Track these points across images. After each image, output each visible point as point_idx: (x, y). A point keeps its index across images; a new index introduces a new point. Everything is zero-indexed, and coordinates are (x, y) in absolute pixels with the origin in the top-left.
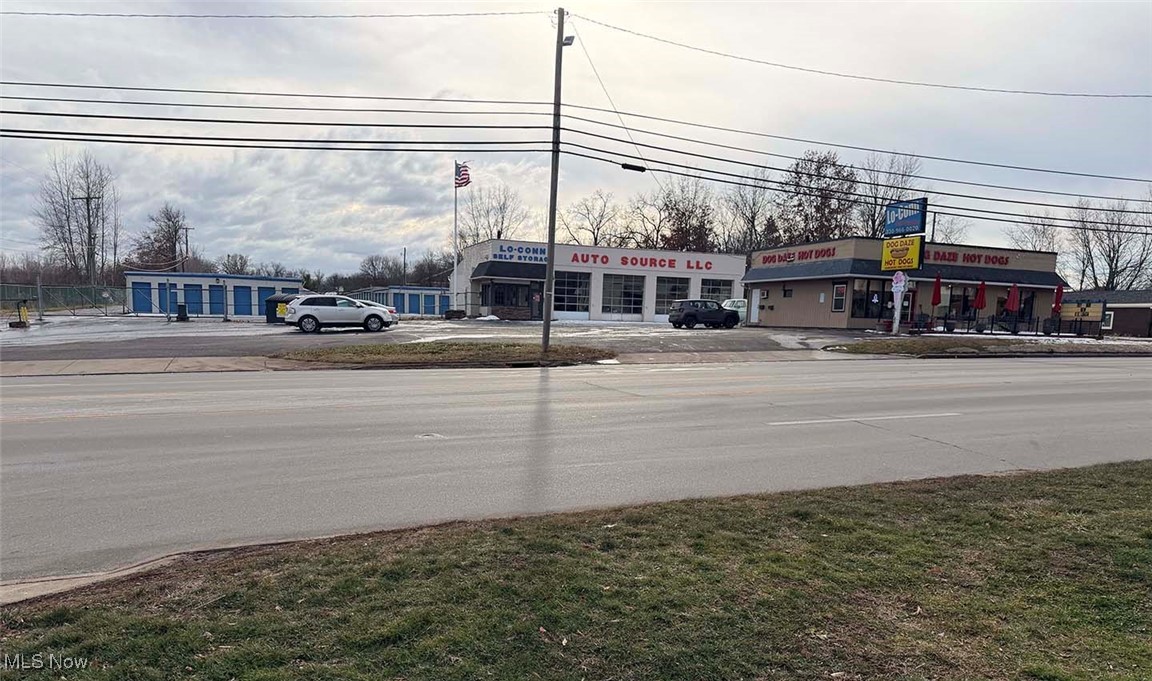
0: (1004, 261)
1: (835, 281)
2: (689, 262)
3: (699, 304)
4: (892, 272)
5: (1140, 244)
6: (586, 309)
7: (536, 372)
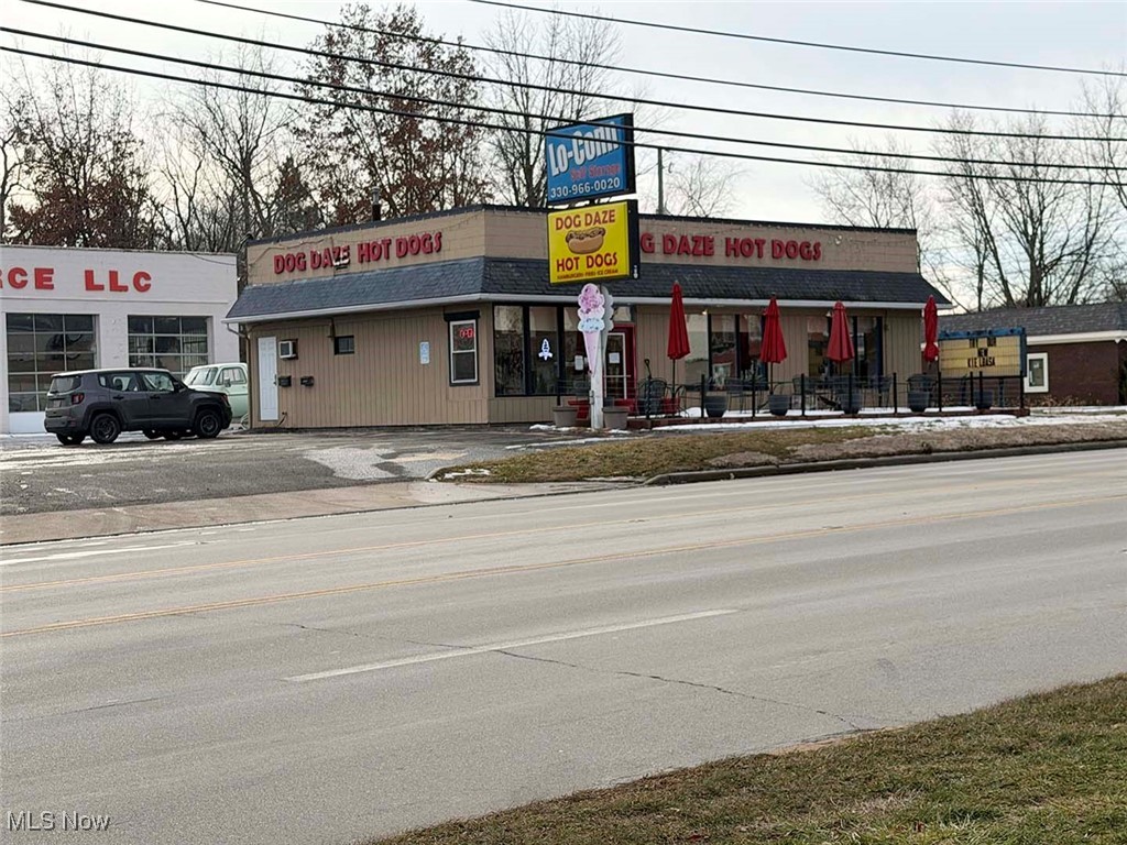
0: (810, 252)
1: (451, 313)
2: (89, 275)
3: (125, 381)
4: (575, 287)
5: (1080, 203)
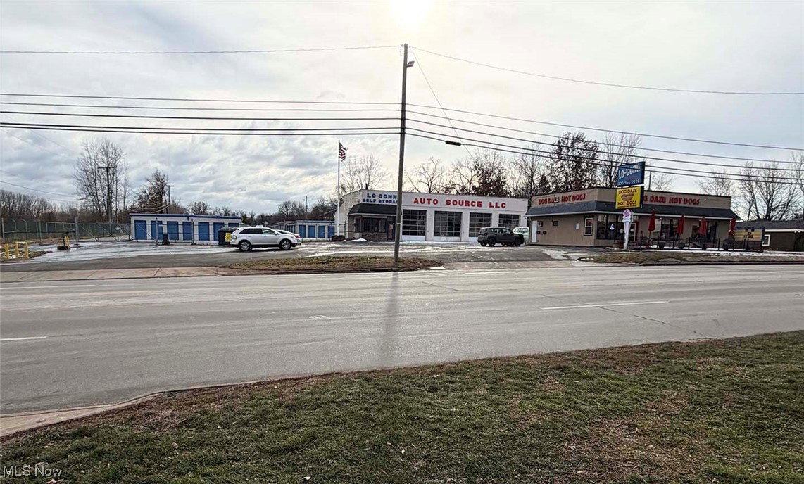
0: (694, 202)
1: (585, 216)
2: (491, 203)
3: (498, 230)
4: (623, 210)
5: (787, 190)
6: (423, 234)
7: (390, 275)
